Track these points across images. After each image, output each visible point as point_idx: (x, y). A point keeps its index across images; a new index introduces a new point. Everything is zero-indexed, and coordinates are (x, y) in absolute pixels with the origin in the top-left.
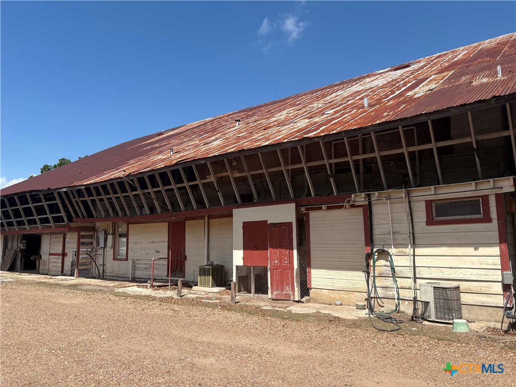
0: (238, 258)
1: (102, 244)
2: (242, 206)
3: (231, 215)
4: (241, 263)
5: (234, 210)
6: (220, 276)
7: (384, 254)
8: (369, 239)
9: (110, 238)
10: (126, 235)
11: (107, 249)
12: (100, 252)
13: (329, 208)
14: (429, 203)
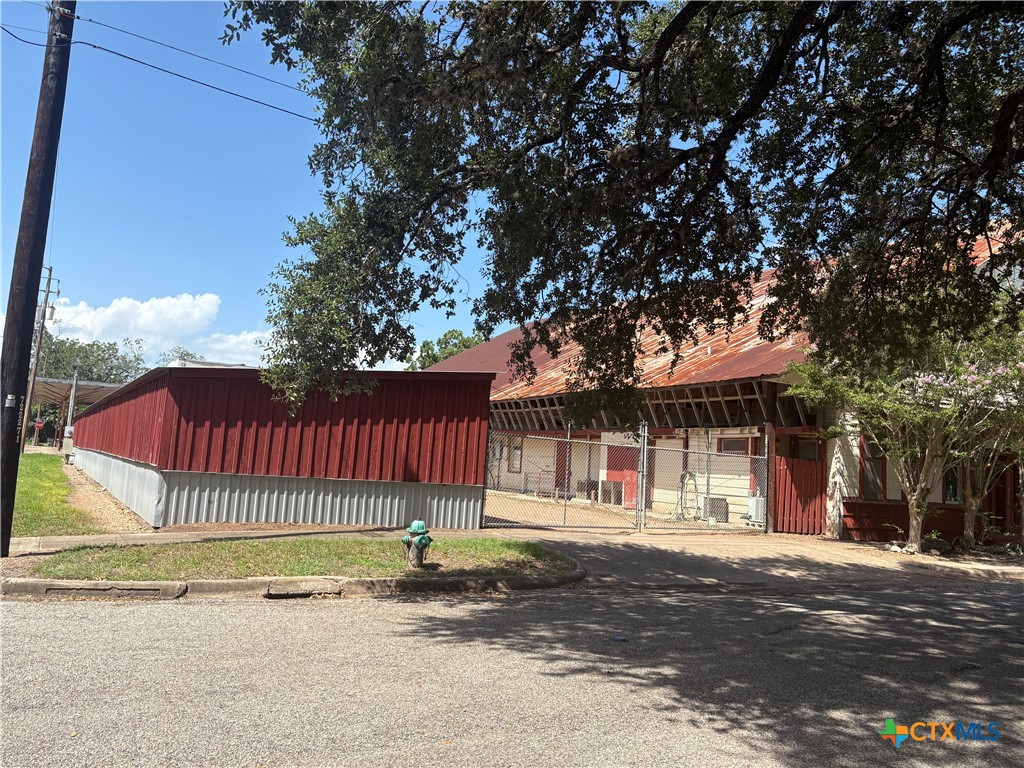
0: (603, 475)
1: (498, 456)
2: (609, 430)
3: (600, 437)
4: (605, 479)
5: (603, 434)
6: (590, 487)
7: (692, 476)
8: (685, 466)
9: (505, 450)
10: (520, 448)
11: (503, 461)
12: (496, 463)
13: (668, 438)
14: (720, 440)
